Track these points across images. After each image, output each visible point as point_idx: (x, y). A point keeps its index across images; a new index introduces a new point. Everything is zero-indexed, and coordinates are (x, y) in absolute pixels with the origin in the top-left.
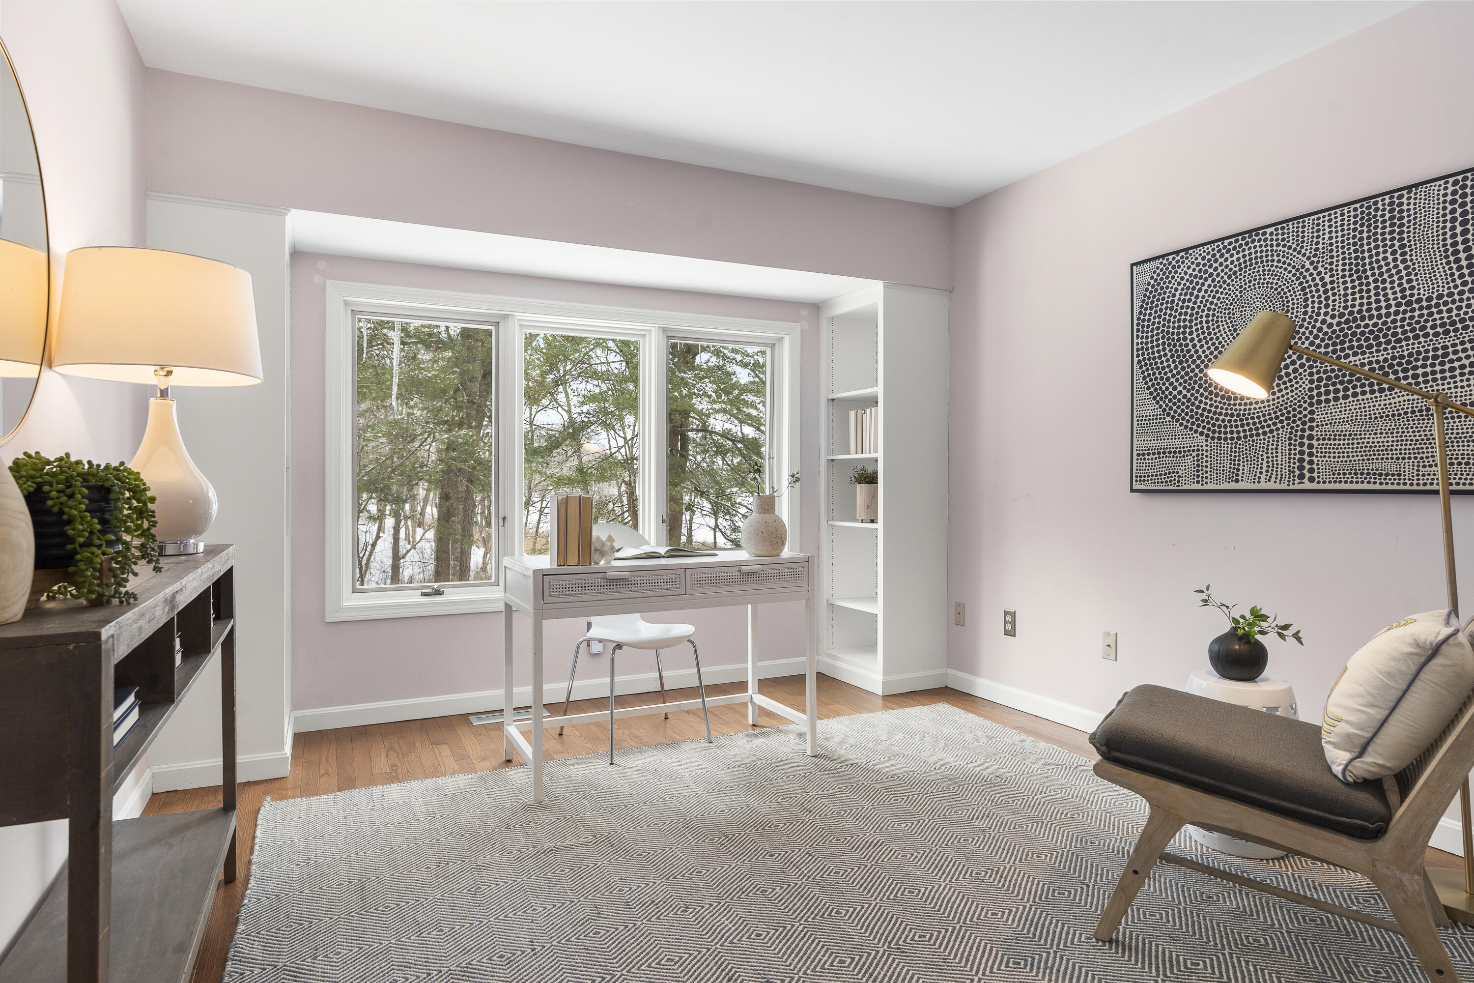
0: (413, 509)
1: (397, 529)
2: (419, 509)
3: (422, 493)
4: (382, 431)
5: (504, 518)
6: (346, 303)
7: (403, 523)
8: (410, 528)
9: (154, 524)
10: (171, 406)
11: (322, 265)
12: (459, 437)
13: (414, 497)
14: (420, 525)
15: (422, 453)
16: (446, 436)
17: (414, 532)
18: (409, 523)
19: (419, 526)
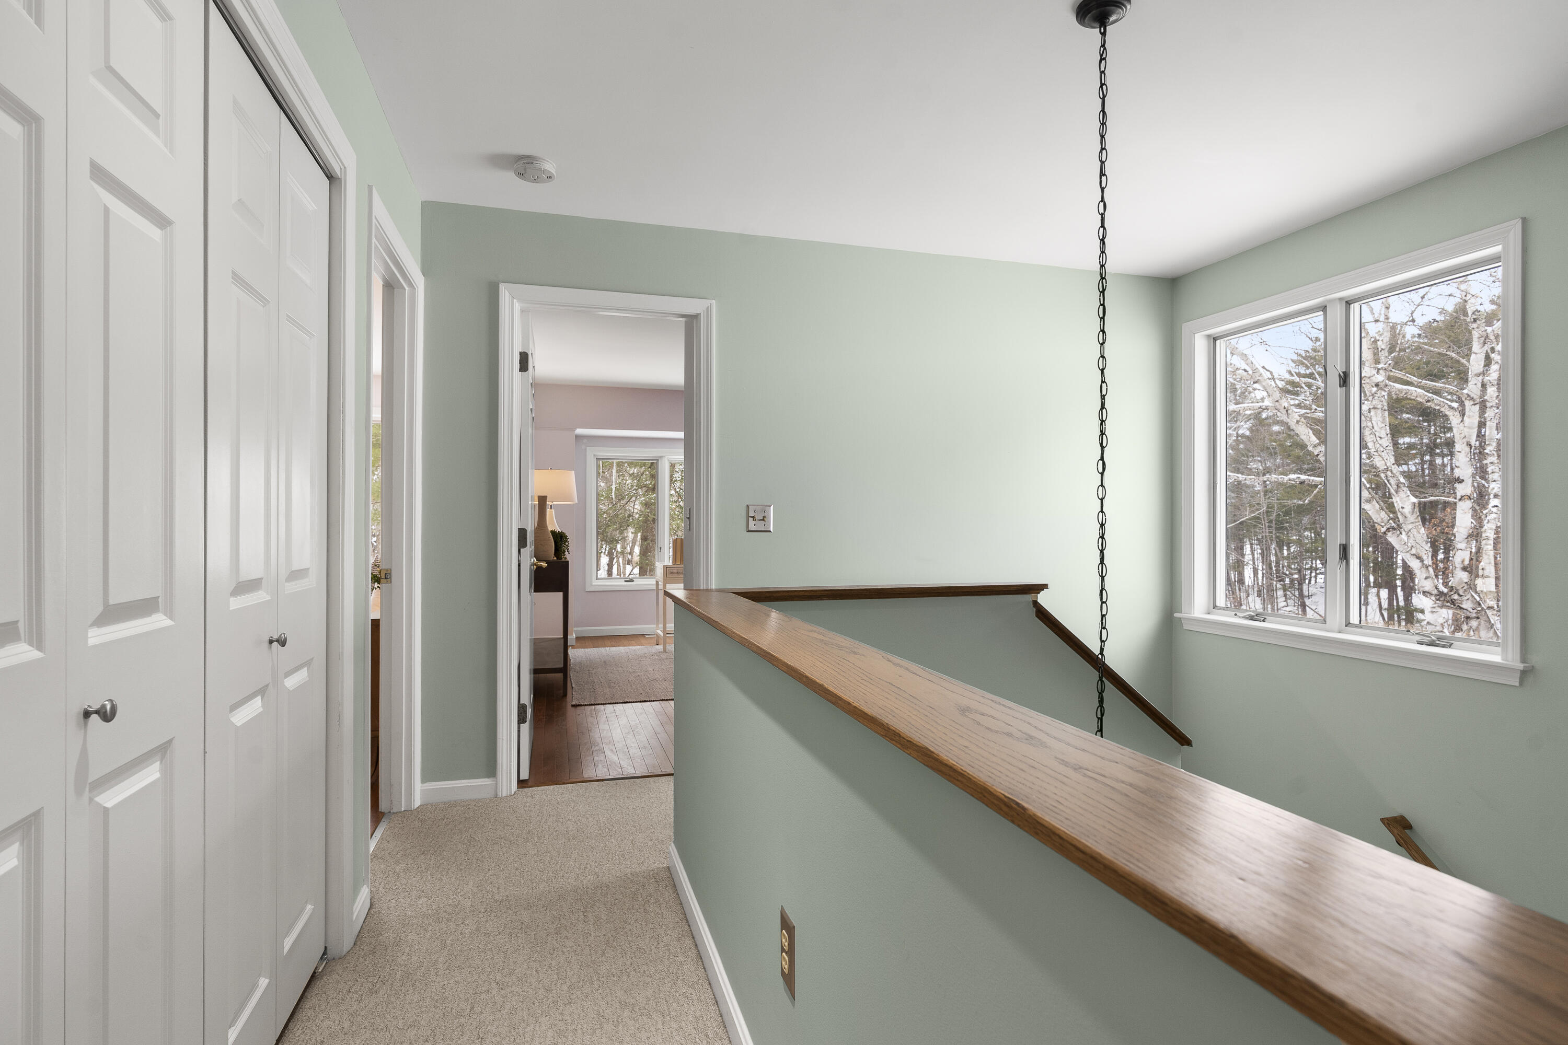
0: (624, 548)
1: (610, 566)
2: (628, 549)
3: (631, 536)
4: (603, 495)
5: (660, 548)
6: (594, 455)
7: (615, 560)
8: (621, 565)
9: (569, 544)
10: (552, 512)
11: (585, 441)
12: (651, 499)
13: (624, 539)
14: (629, 562)
15: (630, 507)
16: (643, 499)
17: (624, 568)
18: (621, 560)
19: (628, 564)
